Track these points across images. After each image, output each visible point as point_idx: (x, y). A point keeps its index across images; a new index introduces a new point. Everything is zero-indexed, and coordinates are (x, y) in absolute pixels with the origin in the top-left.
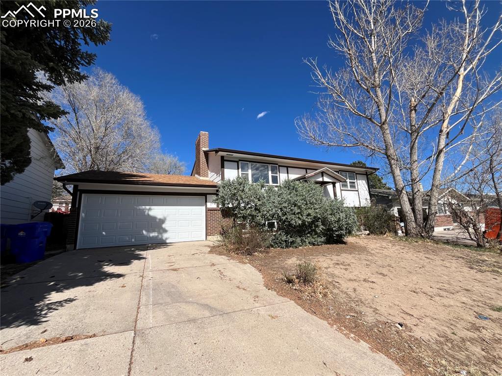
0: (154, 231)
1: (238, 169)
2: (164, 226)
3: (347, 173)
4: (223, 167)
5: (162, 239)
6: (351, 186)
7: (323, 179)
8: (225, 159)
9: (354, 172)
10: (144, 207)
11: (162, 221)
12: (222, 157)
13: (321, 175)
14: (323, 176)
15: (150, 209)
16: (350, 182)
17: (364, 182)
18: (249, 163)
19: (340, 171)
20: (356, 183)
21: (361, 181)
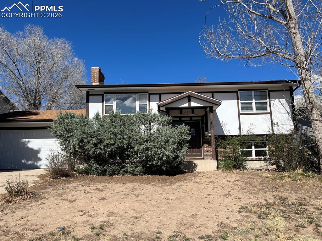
0: (31, 160)
1: (103, 102)
2: (39, 155)
3: (253, 92)
4: (88, 101)
5: (37, 166)
6: (257, 108)
7: (190, 104)
8: (90, 93)
9: (267, 89)
10: (24, 140)
11: (38, 152)
12: (88, 92)
13: (187, 99)
14: (189, 101)
15: (29, 142)
16: (256, 103)
17: (284, 101)
18: (114, 94)
19: (239, 90)
20: (268, 103)
21: (277, 100)
